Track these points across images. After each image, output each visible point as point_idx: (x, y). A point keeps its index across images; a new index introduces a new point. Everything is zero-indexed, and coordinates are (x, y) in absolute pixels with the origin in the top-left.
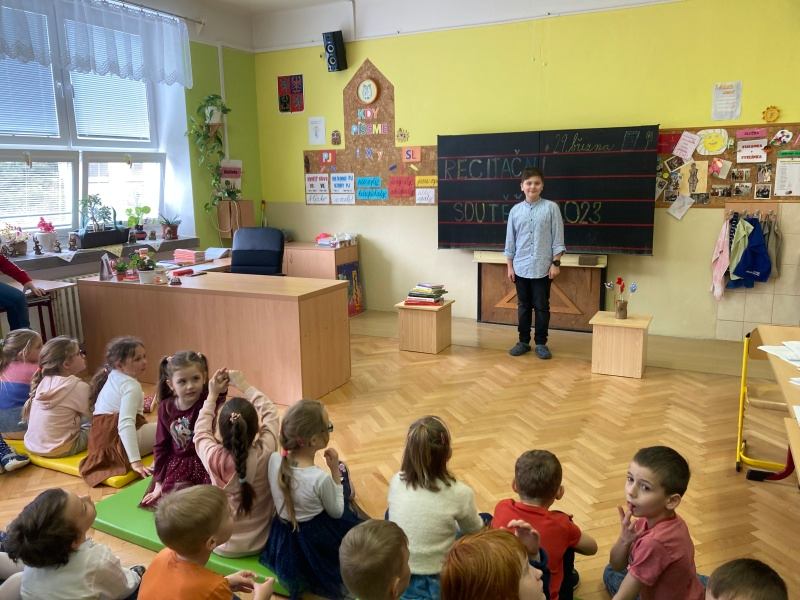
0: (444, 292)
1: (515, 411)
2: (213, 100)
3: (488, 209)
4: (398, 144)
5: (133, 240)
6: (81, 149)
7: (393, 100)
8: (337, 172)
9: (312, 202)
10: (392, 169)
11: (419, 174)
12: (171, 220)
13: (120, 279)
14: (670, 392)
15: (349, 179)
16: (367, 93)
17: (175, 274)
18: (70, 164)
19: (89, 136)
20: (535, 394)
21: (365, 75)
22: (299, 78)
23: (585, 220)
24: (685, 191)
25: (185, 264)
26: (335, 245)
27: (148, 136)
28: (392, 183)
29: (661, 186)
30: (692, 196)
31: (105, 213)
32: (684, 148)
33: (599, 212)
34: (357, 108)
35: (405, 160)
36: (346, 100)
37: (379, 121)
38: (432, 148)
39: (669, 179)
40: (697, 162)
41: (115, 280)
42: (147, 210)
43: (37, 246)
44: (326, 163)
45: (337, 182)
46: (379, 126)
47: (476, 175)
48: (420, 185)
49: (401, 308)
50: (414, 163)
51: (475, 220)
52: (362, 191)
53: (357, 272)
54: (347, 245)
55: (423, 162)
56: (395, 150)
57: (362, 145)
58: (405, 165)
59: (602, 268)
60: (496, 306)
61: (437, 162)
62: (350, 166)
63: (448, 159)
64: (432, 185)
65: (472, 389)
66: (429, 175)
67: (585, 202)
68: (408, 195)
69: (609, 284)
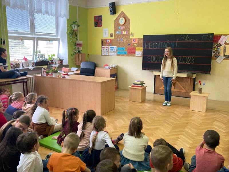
0: (144, 83)
1: (166, 120)
2: (75, 23)
3: (159, 58)
4: (131, 37)
5: (50, 64)
6: (36, 36)
7: (130, 23)
8: (112, 46)
9: (103, 55)
10: (128, 45)
11: (137, 47)
12: (61, 59)
13: (47, 75)
14: (215, 117)
15: (115, 48)
16: (122, 21)
17: (63, 75)
18: (33, 41)
19: (39, 33)
20: (172, 115)
21: (121, 16)
22: (101, 16)
23: (189, 63)
24: (222, 54)
25: (66, 72)
26: (110, 68)
27: (55, 33)
28: (128, 49)
29: (214, 52)
30: (224, 56)
31: (42, 56)
32: (222, 41)
33: (193, 60)
34: (118, 26)
35: (133, 42)
36: (115, 24)
37: (125, 30)
38: (141, 39)
39: (217, 51)
40: (226, 45)
41: (45, 76)
42: (54, 55)
43: (23, 65)
44: (108, 43)
45: (111, 49)
46: (125, 32)
47: (155, 47)
48: (137, 50)
49: (130, 88)
50: (135, 43)
51: (154, 61)
52: (119, 52)
53: (116, 77)
54: (114, 68)
55: (138, 43)
56: (130, 39)
57: (120, 37)
58: (132, 44)
59: (194, 78)
60: (160, 89)
61: (143, 43)
62: (115, 44)
63: (146, 42)
64: (141, 50)
65: (152, 113)
66: (140, 47)
67: (189, 57)
68: (133, 53)
69: (196, 82)
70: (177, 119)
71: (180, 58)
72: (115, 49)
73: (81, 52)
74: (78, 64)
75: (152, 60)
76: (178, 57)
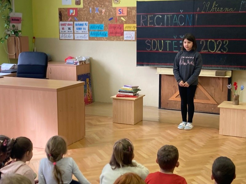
0: (139, 90)
3: (165, 44)
4: (114, 5)
8: (78, 21)
9: (63, 38)
10: (110, 20)
11: (126, 23)
15: (85, 25)
20: (186, 144)
23: (219, 51)
26: (76, 63)
28: (110, 27)
33: (226, 46)
35: (118, 15)
38: (133, 8)
45: (78, 27)
47: (158, 24)
48: (126, 29)
49: (114, 99)
50: (123, 17)
51: (157, 50)
52: (93, 32)
53: (89, 79)
54: (84, 63)
55: (128, 16)
56: (112, 9)
57: (93, 5)
58: (118, 17)
59: (229, 78)
60: (169, 100)
61: (136, 16)
62: (86, 18)
63: (142, 15)
64: (133, 29)
65: (152, 142)
66: (132, 24)
67: (219, 41)
68: (120, 35)
69: (229, 85)
70: (195, 149)
71: (203, 42)
73: (20, 33)
74: (14, 57)
76: (200, 41)
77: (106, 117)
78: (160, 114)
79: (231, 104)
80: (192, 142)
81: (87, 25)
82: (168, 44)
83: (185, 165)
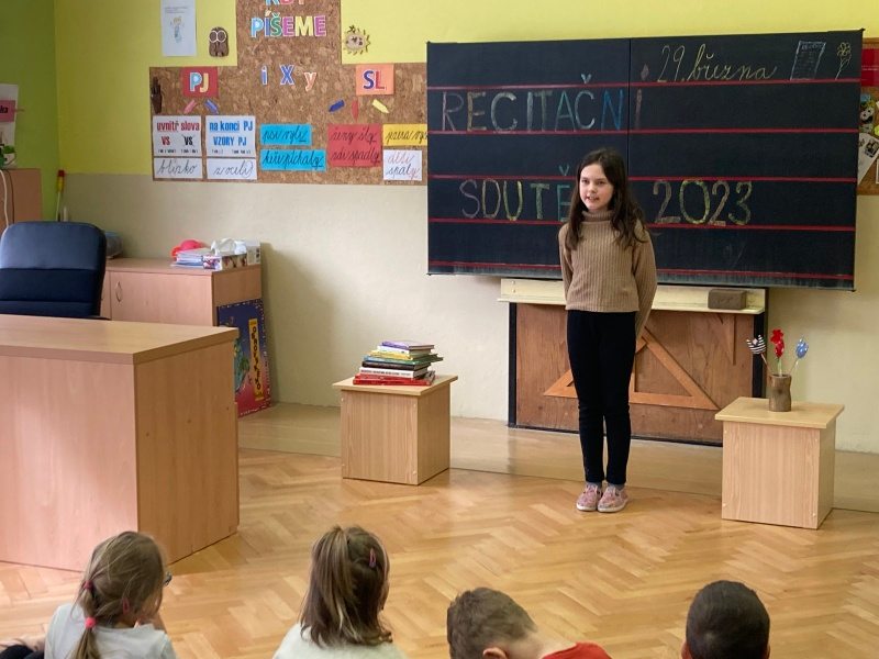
0: (435, 358)
3: (530, 194)
4: (348, 58)
8: (221, 112)
9: (166, 175)
10: (333, 109)
11: (391, 119)
14: (869, 552)
15: (246, 128)
26: (212, 264)
28: (335, 135)
33: (748, 202)
35: (361, 91)
37: (307, 10)
38: (415, 67)
45: (221, 134)
46: (309, 19)
47: (504, 125)
48: (390, 144)
49: (346, 391)
50: (379, 98)
51: (502, 215)
52: (272, 152)
53: (260, 323)
54: (239, 264)
55: (398, 96)
56: (341, 71)
57: (273, 57)
58: (361, 101)
59: (755, 316)
60: (545, 394)
61: (426, 95)
62: (247, 102)
63: (448, 91)
64: (416, 142)
65: (482, 546)
66: (411, 123)
67: (720, 183)
68: (368, 162)
69: (755, 341)
70: (637, 573)
71: (662, 188)
72: (242, 133)
73: (10, 157)
75: (491, 210)
76: (653, 182)
77: (315, 457)
78: (513, 444)
79: (763, 407)
80: (625, 544)
81: (251, 129)
82: (539, 195)
83: (595, 629)
